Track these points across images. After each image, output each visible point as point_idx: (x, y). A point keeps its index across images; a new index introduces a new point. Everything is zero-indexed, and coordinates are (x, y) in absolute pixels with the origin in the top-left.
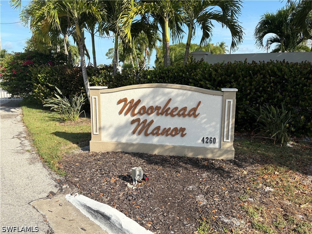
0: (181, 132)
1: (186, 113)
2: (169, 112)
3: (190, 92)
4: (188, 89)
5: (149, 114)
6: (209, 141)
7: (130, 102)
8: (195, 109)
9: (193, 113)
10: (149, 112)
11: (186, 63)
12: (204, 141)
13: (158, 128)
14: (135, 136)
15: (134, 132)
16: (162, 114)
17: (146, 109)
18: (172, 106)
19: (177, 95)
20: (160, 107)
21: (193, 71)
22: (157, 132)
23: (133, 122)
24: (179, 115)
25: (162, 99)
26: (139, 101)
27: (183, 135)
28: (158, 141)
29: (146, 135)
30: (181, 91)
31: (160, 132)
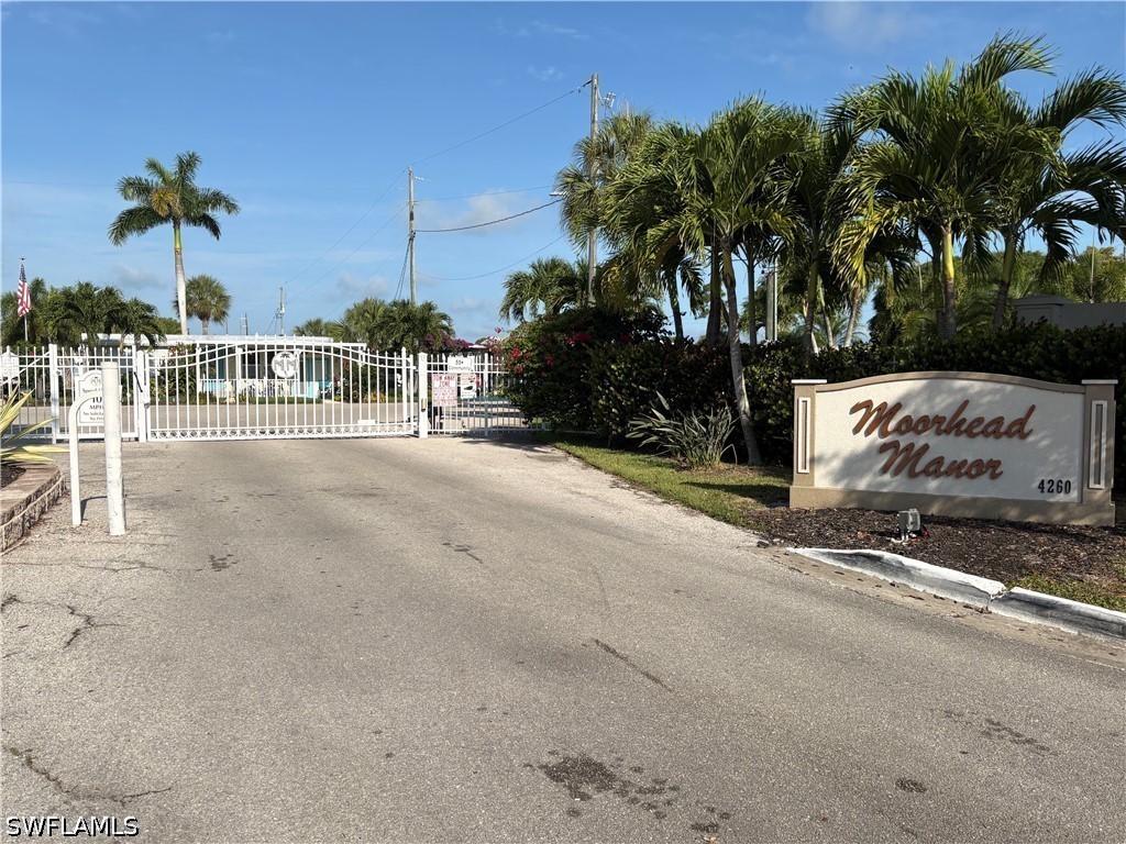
0: (991, 468)
1: (1003, 429)
2: (964, 427)
3: (1009, 388)
4: (1005, 380)
5: (919, 433)
6: (1054, 487)
7: (879, 409)
8: (1022, 422)
9: (1019, 429)
10: (920, 428)
11: (1000, 329)
12: (1043, 488)
13: (939, 461)
14: (887, 477)
15: (884, 470)
16: (947, 432)
17: (914, 423)
18: (969, 415)
19: (981, 394)
20: (944, 418)
21: (1019, 346)
22: (936, 469)
23: (883, 448)
24: (985, 433)
25: (949, 400)
26: (898, 407)
27: (994, 476)
28: (938, 488)
29: (912, 475)
30: (990, 385)
31: (942, 469)
